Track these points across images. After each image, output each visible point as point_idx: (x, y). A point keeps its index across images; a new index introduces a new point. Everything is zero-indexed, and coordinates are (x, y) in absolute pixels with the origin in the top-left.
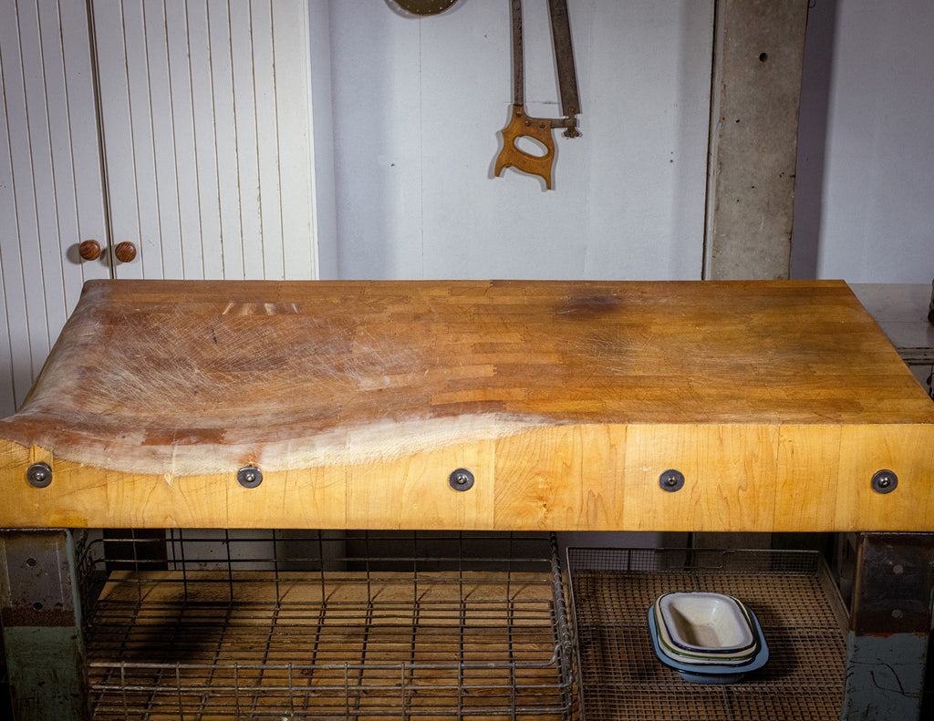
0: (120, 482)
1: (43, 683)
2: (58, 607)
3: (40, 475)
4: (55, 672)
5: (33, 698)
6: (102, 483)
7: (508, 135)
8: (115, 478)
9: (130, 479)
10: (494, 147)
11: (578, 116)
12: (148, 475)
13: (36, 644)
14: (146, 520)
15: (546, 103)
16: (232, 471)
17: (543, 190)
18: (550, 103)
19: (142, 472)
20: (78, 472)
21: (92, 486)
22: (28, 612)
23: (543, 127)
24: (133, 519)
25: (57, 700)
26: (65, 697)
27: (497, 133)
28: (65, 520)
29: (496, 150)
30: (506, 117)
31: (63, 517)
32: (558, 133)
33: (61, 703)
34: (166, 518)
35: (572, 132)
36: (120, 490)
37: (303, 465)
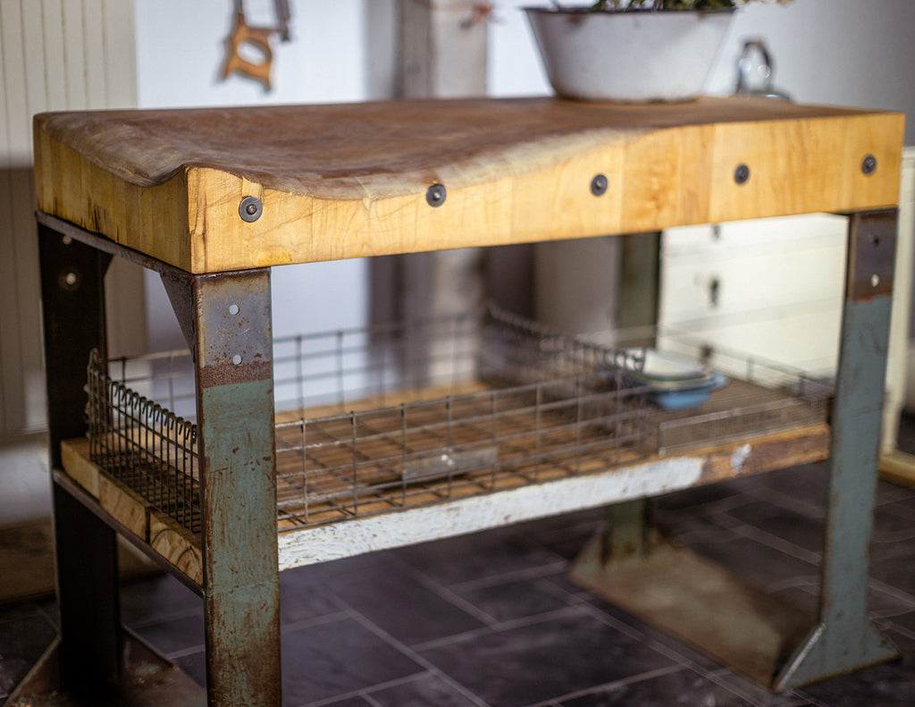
0: (325, 211)
1: (237, 449)
2: (258, 358)
3: (251, 208)
4: (249, 434)
5: (226, 469)
6: (307, 212)
7: (230, 43)
8: (320, 205)
9: (333, 206)
12: (350, 201)
13: (233, 404)
14: (346, 249)
16: (419, 191)
19: (343, 198)
20: (286, 202)
21: (298, 218)
22: (228, 368)
24: (334, 250)
25: (250, 466)
26: (258, 462)
28: (271, 257)
31: (270, 254)
32: (274, 41)
33: (253, 469)
34: (363, 246)
35: (286, 36)
36: (324, 219)
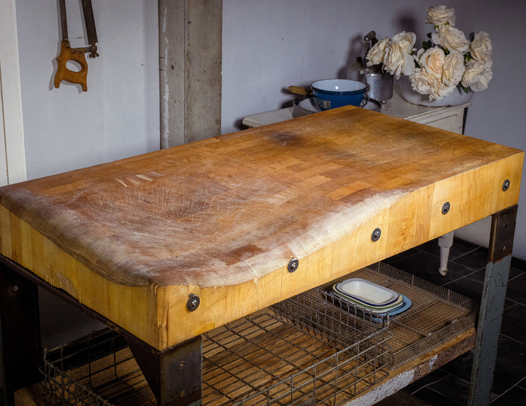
0: (233, 291)
2: (194, 390)
6: (225, 296)
8: (231, 289)
9: (238, 287)
10: (50, 70)
11: (96, 44)
12: (247, 282)
14: (244, 311)
15: (78, 38)
16: (284, 265)
17: (80, 92)
18: (80, 38)
19: (244, 281)
20: (213, 293)
21: (219, 300)
23: (81, 53)
24: (237, 314)
27: (53, 61)
28: (204, 328)
29: (52, 72)
30: (57, 49)
31: (203, 326)
34: (253, 306)
35: (94, 54)
36: (233, 297)
37: (315, 250)
